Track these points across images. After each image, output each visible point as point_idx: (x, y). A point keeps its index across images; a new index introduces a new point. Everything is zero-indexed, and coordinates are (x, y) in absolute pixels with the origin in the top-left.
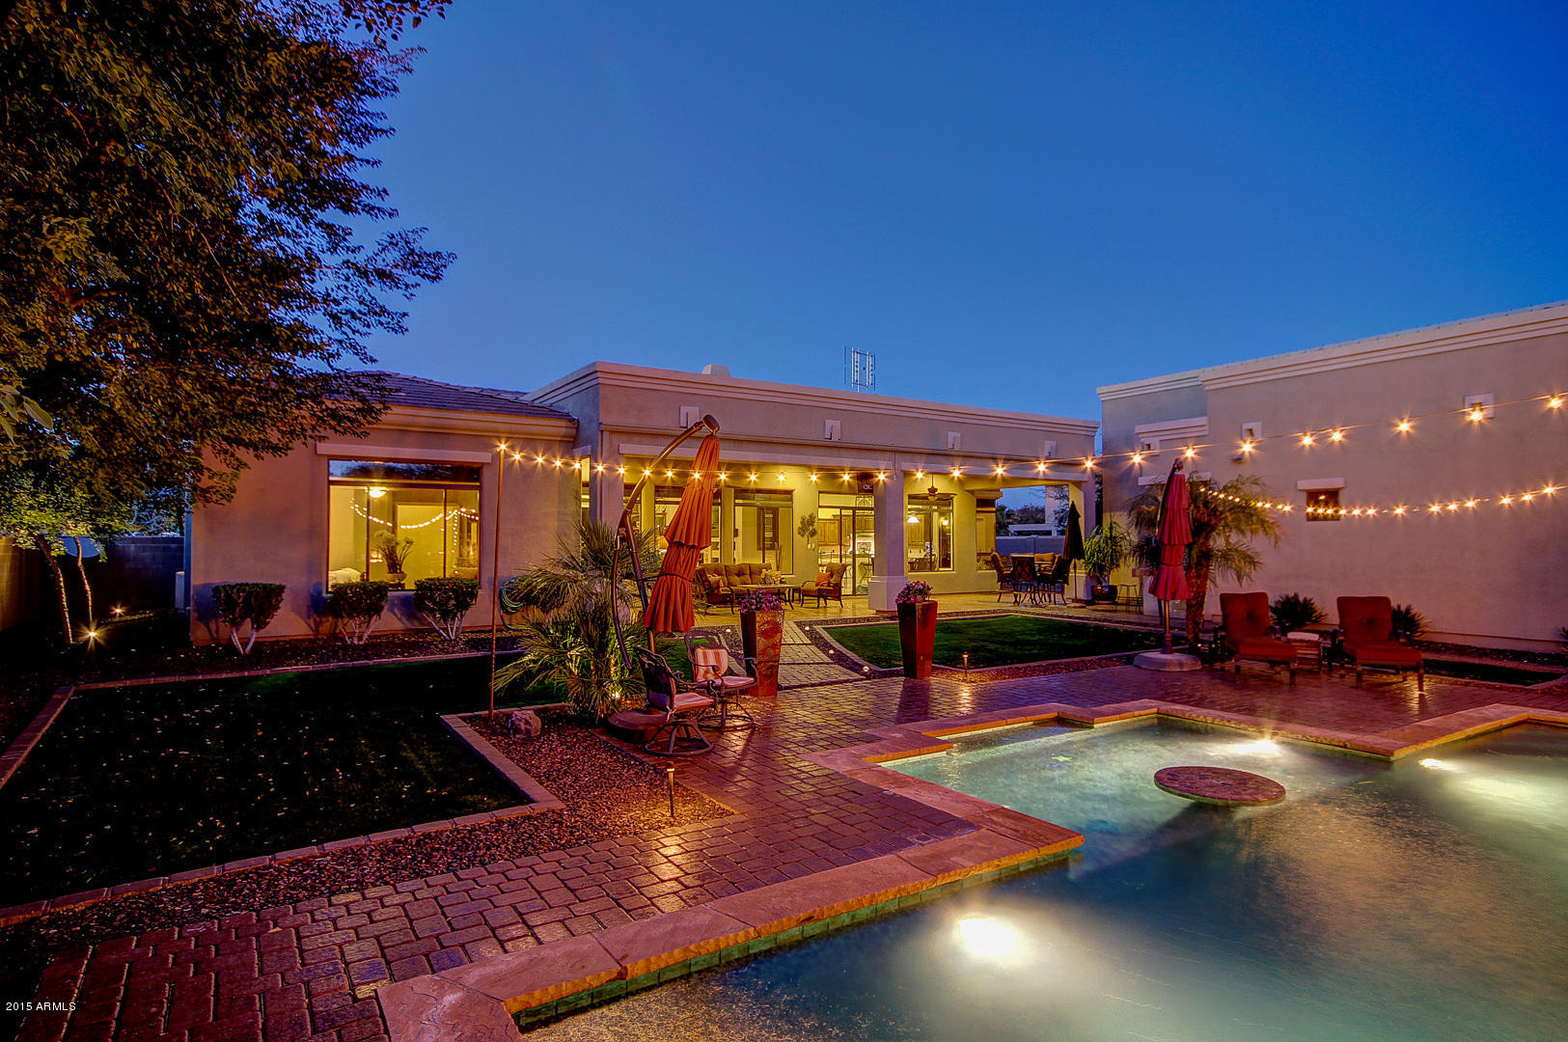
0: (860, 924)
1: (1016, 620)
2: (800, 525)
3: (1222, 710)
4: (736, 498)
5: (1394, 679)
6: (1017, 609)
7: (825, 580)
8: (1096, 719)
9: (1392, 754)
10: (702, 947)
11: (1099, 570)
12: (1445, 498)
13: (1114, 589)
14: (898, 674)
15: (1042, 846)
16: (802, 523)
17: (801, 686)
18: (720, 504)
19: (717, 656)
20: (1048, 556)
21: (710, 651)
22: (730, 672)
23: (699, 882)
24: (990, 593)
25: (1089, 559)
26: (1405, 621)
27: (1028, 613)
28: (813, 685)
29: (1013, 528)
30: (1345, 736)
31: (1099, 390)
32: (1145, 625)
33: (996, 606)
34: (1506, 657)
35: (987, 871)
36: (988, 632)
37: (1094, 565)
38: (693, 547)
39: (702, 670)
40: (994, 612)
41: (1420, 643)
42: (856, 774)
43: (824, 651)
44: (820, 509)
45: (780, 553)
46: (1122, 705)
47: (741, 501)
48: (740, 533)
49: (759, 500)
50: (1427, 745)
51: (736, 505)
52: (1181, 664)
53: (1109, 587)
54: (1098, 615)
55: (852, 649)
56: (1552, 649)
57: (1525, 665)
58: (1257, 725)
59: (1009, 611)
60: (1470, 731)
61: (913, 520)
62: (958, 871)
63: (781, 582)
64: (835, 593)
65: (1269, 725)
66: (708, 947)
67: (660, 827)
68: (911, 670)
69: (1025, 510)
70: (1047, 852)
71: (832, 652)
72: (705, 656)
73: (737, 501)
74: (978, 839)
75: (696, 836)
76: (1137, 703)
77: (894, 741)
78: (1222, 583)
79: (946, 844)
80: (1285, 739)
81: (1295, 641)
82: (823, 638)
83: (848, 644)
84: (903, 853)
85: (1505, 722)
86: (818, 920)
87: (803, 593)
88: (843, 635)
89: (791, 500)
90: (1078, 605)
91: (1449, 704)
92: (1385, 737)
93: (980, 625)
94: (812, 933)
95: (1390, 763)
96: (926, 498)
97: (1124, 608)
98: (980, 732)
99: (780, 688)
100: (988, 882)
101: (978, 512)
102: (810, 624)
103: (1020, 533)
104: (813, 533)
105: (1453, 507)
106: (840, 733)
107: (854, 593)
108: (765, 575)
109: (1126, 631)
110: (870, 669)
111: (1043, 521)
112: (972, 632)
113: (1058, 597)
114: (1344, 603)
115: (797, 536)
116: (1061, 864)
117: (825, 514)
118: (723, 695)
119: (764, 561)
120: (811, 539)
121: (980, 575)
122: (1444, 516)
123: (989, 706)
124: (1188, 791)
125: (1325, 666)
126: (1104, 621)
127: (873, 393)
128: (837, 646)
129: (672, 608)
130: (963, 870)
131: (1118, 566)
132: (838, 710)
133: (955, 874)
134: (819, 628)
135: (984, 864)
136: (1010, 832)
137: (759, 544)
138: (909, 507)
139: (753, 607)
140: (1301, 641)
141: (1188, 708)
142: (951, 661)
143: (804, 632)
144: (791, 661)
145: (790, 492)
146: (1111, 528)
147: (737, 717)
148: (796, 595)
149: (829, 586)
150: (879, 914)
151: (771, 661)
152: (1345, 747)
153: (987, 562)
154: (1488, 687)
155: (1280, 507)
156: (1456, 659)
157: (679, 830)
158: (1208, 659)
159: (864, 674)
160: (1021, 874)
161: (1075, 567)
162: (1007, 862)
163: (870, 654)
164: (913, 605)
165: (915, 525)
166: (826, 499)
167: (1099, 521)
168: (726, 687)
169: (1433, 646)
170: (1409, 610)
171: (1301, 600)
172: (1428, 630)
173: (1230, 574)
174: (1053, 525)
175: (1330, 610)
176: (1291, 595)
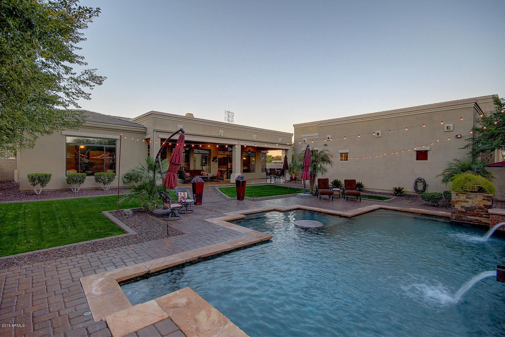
1: (270, 185)
6: (271, 183)
11: (292, 173)
14: (235, 199)
15: (262, 239)
16: (213, 159)
17: (209, 202)
19: (184, 194)
22: (188, 199)
24: (265, 179)
25: (290, 170)
26: (360, 186)
28: (213, 202)
29: (273, 161)
33: (266, 182)
38: (177, 164)
39: (179, 198)
41: (363, 191)
42: (219, 224)
43: (217, 194)
44: (218, 155)
51: (194, 153)
54: (291, 184)
56: (390, 192)
57: (384, 196)
59: (269, 183)
60: (367, 211)
61: (244, 158)
67: (164, 238)
68: (240, 198)
71: (219, 194)
72: (181, 194)
75: (174, 240)
76: (294, 206)
78: (319, 176)
81: (335, 190)
82: (217, 190)
84: (227, 242)
88: (223, 189)
89: (210, 152)
91: (365, 204)
93: (261, 187)
96: (247, 152)
97: (298, 183)
99: (202, 203)
101: (262, 157)
102: (214, 186)
103: (274, 163)
108: (202, 173)
110: (229, 198)
112: (258, 189)
114: (346, 181)
119: (202, 169)
121: (262, 174)
123: (258, 207)
125: (340, 196)
126: (292, 186)
128: (221, 192)
129: (170, 181)
134: (216, 188)
136: (255, 236)
137: (201, 164)
138: (243, 155)
139: (195, 181)
141: (306, 207)
143: (212, 189)
145: (210, 150)
151: (200, 195)
152: (340, 215)
153: (264, 171)
154: (375, 201)
155: (333, 157)
164: (239, 181)
167: (293, 160)
168: (186, 202)
169: (366, 192)
170: (361, 183)
171: (338, 181)
172: (365, 188)
173: (320, 173)
174: (283, 161)
175: (343, 183)
176: (336, 179)
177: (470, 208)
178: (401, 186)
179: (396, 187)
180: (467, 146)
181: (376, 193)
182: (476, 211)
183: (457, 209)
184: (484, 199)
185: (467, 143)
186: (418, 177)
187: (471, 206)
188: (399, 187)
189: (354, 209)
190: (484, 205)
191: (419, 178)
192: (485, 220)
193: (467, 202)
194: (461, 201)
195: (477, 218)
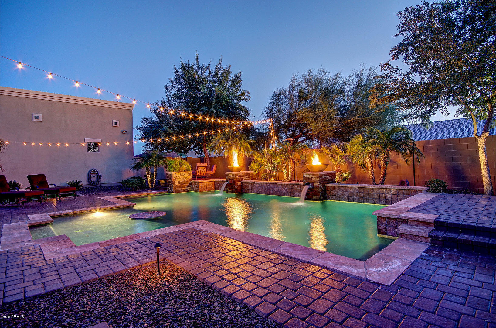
177: (182, 182)
182: (185, 184)
183: (176, 184)
184: (188, 175)
191: (93, 169)
192: (190, 189)
193: (181, 178)
194: (178, 179)
195: (186, 188)
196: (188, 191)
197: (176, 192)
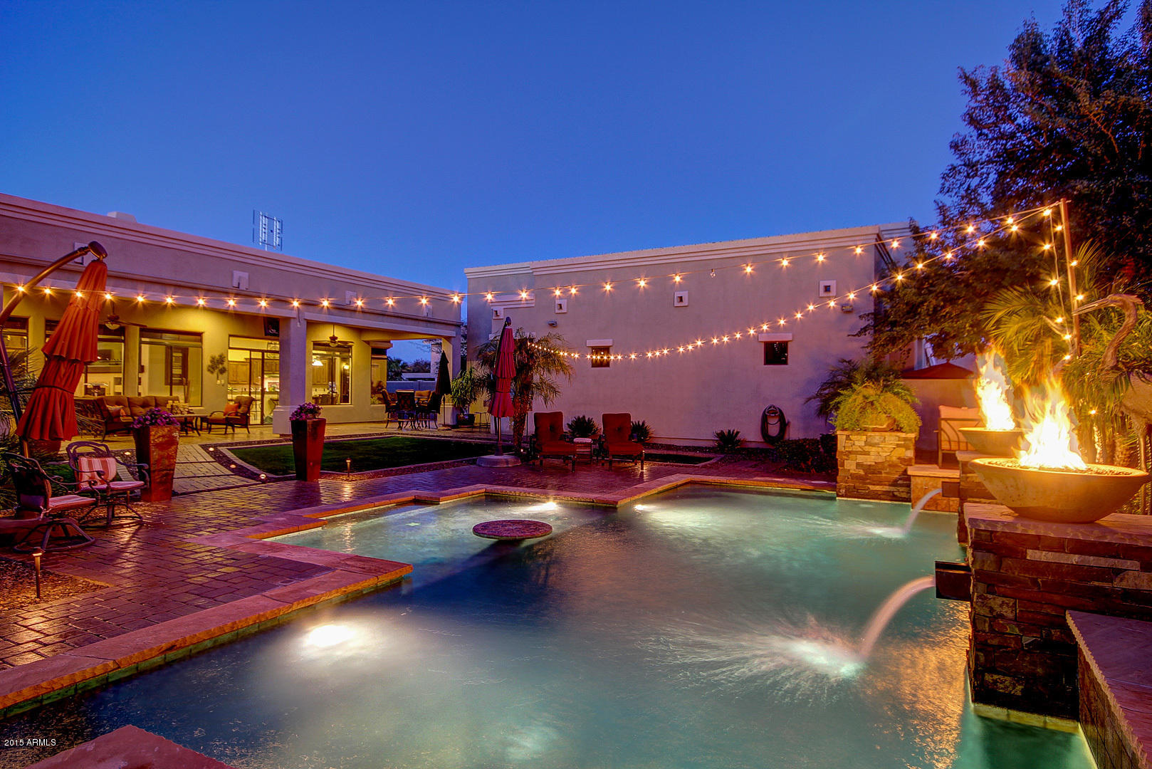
0: (222, 645)
1: (397, 440)
2: (210, 364)
3: (527, 487)
4: (141, 336)
5: (631, 465)
6: (400, 432)
7: (233, 410)
8: (441, 498)
9: (617, 503)
10: (54, 683)
11: (461, 404)
12: (654, 349)
13: (472, 417)
14: (291, 479)
15: (380, 575)
16: (211, 362)
17: (198, 492)
18: (123, 341)
19: (105, 464)
20: (425, 392)
21: (96, 459)
22: (117, 478)
23: (61, 639)
24: (381, 422)
25: (454, 395)
26: (641, 430)
27: (407, 434)
28: (209, 491)
29: (405, 376)
30: (593, 496)
31: (466, 270)
32: (490, 440)
33: (384, 431)
34: (690, 450)
35: (336, 596)
36: (374, 449)
37: (458, 399)
38: (76, 361)
39: (86, 477)
40: (381, 434)
41: (648, 444)
42: (237, 547)
43: (226, 467)
44: (230, 351)
45: (188, 388)
46: (464, 488)
47: (147, 340)
48: (147, 369)
49: (168, 340)
50: (636, 497)
51: (141, 342)
52: (507, 462)
53: (469, 415)
54: (459, 434)
55: (254, 464)
56: (710, 444)
57: (698, 454)
58: (546, 494)
59: (393, 433)
60: (660, 488)
61: (318, 363)
62: (311, 598)
63: (189, 412)
64: (244, 421)
65: (552, 492)
66: (62, 682)
67: (22, 607)
68: (302, 475)
69: (417, 364)
70: (385, 579)
71: (233, 466)
72: (90, 464)
73: (143, 339)
74: (332, 577)
75: (63, 608)
76: (472, 487)
77: (278, 523)
78: (539, 405)
79: (305, 583)
80: (561, 501)
81: (578, 443)
82: (226, 456)
83: (250, 460)
84: (267, 593)
85: (679, 483)
86: (181, 647)
87: (209, 422)
88: (246, 454)
89: (201, 341)
90: (446, 428)
91: (655, 475)
92: (615, 495)
93: (370, 444)
94: (174, 658)
95: (616, 508)
96: (327, 345)
97: (478, 430)
98: (353, 513)
99: (175, 494)
100: (336, 604)
101: (372, 358)
102: (215, 446)
103: (410, 379)
104: (223, 371)
105: (658, 354)
106: (229, 521)
107: (262, 423)
108: (172, 406)
109: (476, 444)
110: (267, 477)
111: (429, 371)
112: (361, 449)
113: (432, 424)
114: (606, 418)
115: (206, 373)
116: (396, 585)
117: (234, 356)
118: (111, 498)
119: (171, 395)
120: (220, 376)
121: (373, 408)
122: (653, 359)
123: (363, 496)
124: (492, 535)
125: (594, 460)
126: (463, 438)
127: (281, 253)
128: (240, 462)
129: (49, 418)
130: (316, 597)
131: (475, 399)
132: (230, 505)
133: (309, 600)
134: (224, 450)
135: (334, 591)
136: (358, 569)
137: (166, 379)
138: (314, 352)
139: (148, 423)
140: (581, 443)
141: (505, 487)
142: (338, 467)
143: (209, 452)
144: (192, 475)
145: (200, 334)
146: (471, 372)
147: (126, 517)
148: (205, 424)
149: (237, 415)
150: (239, 637)
151: (167, 470)
152: (593, 502)
153: (379, 399)
154: (676, 466)
155: (572, 355)
156: (665, 452)
157: (45, 605)
158: (525, 459)
159: (261, 480)
160: (363, 595)
161: (444, 400)
162: (351, 588)
163: (269, 467)
164: (305, 422)
165: (320, 367)
166: (235, 342)
167: (464, 367)
168: (113, 489)
169: (655, 446)
170: (643, 423)
171: (587, 419)
172: (653, 435)
173: (541, 399)
174: (434, 373)
175: (599, 424)
176: (581, 416)
177: (874, 466)
178: (733, 428)
179: (722, 431)
180: (864, 330)
181: (678, 448)
182: (885, 473)
183: (849, 470)
184: (898, 446)
185: (863, 323)
186: (768, 405)
187: (876, 463)
188: (729, 431)
189: (629, 486)
190: (899, 458)
191: (771, 407)
192: (901, 492)
193: (867, 453)
194: (857, 453)
195: (886, 488)
196: (894, 497)
197: (846, 496)
